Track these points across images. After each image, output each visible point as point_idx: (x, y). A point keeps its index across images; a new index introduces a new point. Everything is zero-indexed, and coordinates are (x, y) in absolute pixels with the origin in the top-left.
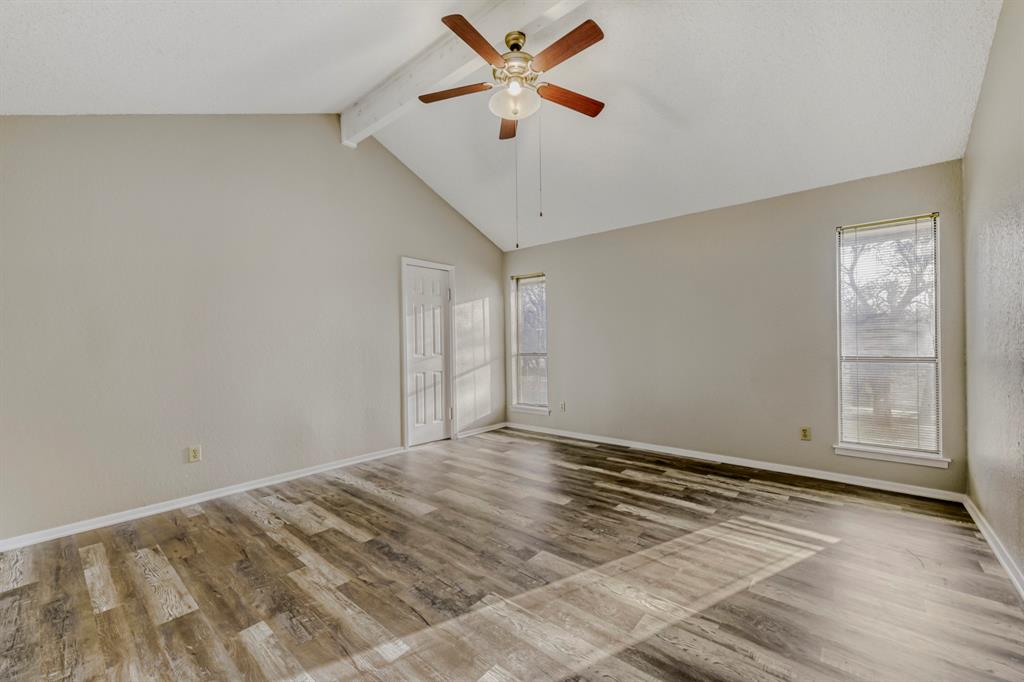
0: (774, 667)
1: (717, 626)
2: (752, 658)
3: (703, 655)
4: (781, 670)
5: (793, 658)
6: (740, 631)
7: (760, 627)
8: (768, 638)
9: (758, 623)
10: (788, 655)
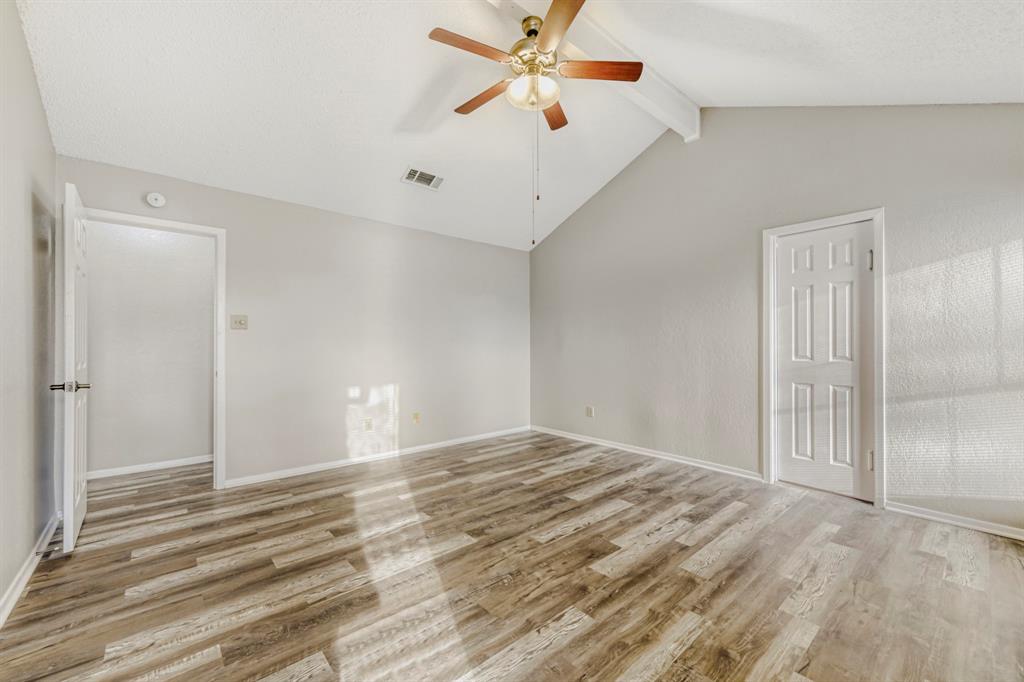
0: (250, 612)
1: (309, 602)
2: (268, 605)
3: (297, 583)
4: (244, 614)
5: (241, 629)
6: (291, 613)
7: (281, 628)
8: (268, 626)
9: (285, 630)
10: (245, 628)
